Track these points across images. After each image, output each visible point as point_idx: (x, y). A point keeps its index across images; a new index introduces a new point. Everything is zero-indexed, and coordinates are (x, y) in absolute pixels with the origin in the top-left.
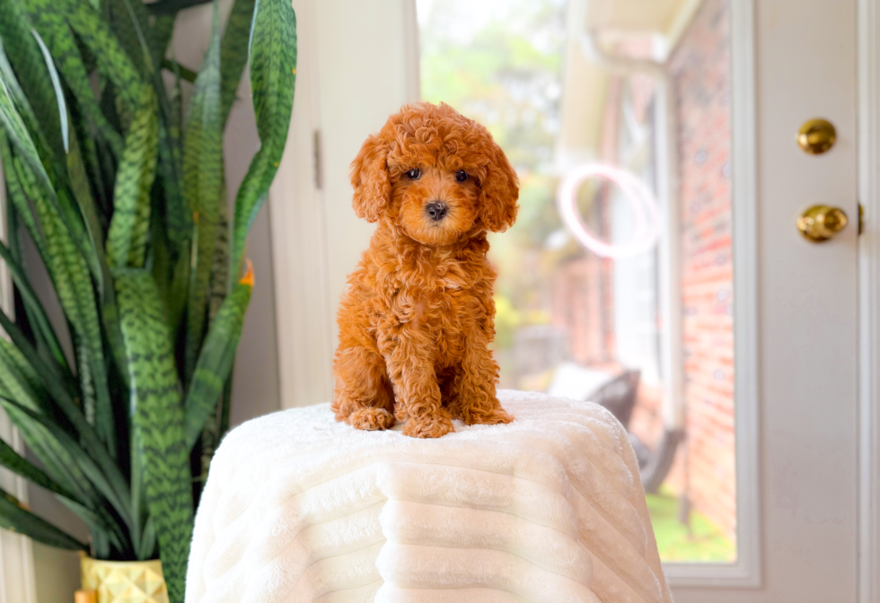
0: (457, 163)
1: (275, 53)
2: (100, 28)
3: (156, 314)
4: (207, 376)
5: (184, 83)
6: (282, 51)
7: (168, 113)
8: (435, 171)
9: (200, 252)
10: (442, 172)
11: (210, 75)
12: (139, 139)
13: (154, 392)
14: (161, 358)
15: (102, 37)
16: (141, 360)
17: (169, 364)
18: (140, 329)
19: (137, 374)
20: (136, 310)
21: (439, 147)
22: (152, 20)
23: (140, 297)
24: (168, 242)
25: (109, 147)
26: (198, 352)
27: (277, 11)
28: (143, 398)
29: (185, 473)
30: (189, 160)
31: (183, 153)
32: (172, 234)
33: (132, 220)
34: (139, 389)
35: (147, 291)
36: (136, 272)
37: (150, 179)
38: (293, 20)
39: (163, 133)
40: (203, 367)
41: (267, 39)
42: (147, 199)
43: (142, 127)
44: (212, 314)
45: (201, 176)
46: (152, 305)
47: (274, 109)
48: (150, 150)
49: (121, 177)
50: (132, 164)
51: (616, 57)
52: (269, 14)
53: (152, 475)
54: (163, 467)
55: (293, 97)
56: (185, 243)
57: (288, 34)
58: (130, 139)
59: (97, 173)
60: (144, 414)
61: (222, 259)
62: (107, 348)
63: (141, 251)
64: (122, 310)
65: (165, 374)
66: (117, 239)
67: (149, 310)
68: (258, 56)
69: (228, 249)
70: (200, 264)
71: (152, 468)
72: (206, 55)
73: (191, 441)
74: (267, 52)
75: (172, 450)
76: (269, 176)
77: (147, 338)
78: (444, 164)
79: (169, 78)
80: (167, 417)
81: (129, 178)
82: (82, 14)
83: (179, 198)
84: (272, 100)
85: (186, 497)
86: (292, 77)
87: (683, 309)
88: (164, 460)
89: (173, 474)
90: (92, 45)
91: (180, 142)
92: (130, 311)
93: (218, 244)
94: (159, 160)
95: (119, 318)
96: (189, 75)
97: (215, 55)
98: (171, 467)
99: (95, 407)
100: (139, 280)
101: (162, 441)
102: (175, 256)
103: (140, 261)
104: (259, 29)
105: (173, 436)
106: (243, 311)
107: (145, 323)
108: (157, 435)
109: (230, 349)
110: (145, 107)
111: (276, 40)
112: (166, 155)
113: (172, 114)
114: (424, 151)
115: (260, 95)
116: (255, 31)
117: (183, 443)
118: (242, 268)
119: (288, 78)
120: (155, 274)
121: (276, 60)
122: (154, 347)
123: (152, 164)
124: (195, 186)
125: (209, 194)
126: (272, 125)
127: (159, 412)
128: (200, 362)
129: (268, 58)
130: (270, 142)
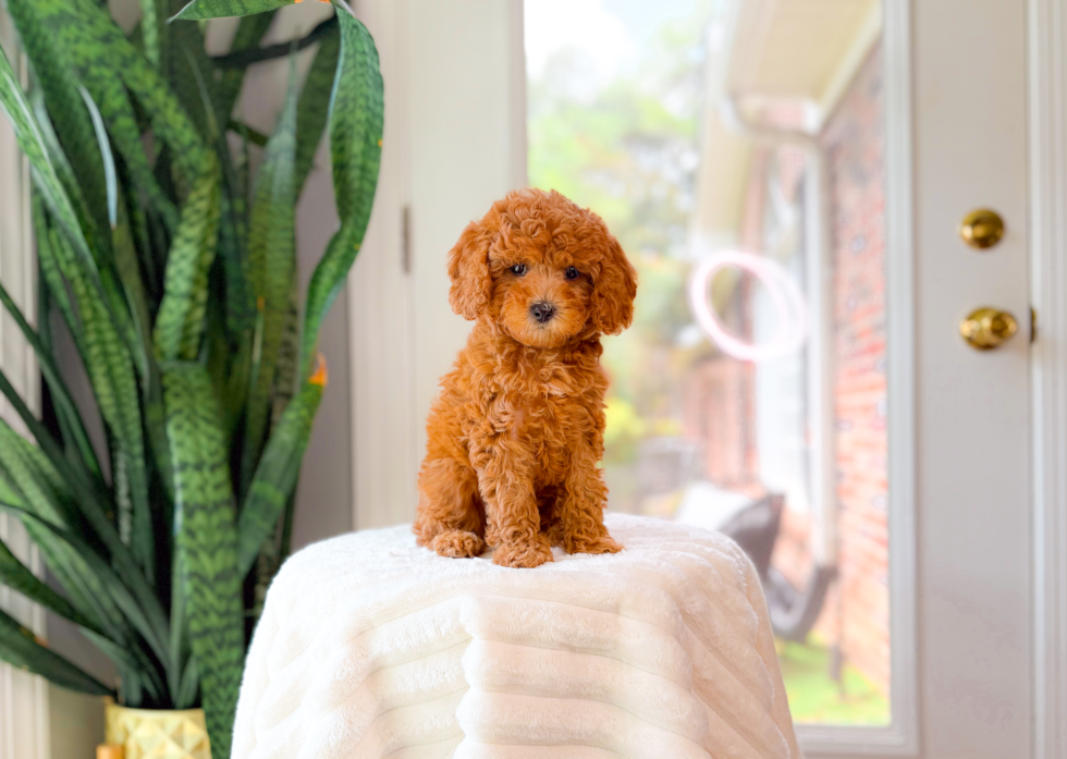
0: (566, 260)
1: (359, 122)
2: (158, 85)
3: (210, 416)
4: (267, 489)
5: (253, 149)
6: (367, 120)
7: (233, 183)
8: (542, 267)
9: (265, 344)
10: (550, 269)
11: (283, 141)
12: (197, 211)
13: (203, 507)
14: (213, 468)
15: (160, 95)
16: (190, 471)
17: (222, 475)
18: (189, 433)
19: (184, 486)
20: (187, 411)
21: (546, 243)
22: (218, 75)
23: (192, 395)
24: (227, 332)
25: (161, 219)
26: (257, 461)
27: (362, 75)
28: (189, 513)
29: (237, 605)
30: (255, 238)
31: (248, 230)
32: (232, 322)
33: (185, 305)
34: (185, 505)
35: (201, 389)
36: (187, 366)
37: (209, 258)
38: (380, 86)
39: (226, 206)
40: (263, 479)
41: (351, 105)
42: (204, 280)
43: (201, 199)
44: (276, 417)
45: (269, 257)
46: (205, 405)
47: (356, 185)
48: (210, 225)
49: (174, 255)
50: (188, 241)
51: (761, 126)
52: (354, 78)
53: (196, 605)
54: (210, 597)
55: (378, 171)
56: (247, 334)
57: (375, 102)
58: (187, 212)
59: (147, 248)
60: (191, 533)
61: (289, 353)
62: (149, 454)
63: (194, 341)
64: (170, 410)
65: (217, 487)
66: (167, 327)
67: (201, 411)
68: (340, 125)
69: (298, 341)
70: (264, 358)
71: (197, 598)
72: (278, 117)
73: (244, 567)
74: (350, 119)
75: (222, 577)
76: (348, 259)
77: (198, 444)
78: (552, 260)
79: (235, 141)
80: (218, 537)
81: (184, 257)
82: (138, 69)
83: (241, 281)
84: (354, 174)
85: (236, 634)
86: (378, 149)
87: (836, 421)
88: (212, 588)
89: (222, 606)
90: (148, 104)
91: (245, 217)
92: (179, 412)
93: (286, 335)
94: (221, 236)
95: (165, 420)
96: (259, 139)
97: (290, 118)
98: (220, 597)
99: (132, 523)
100: (191, 375)
101: (210, 566)
102: (234, 348)
103: (192, 353)
104: (342, 94)
105: (223, 560)
106: (312, 414)
107: (196, 426)
108: (204, 558)
109: (295, 459)
110: (206, 175)
111: (360, 107)
112: (228, 231)
113: (238, 185)
114: (531, 246)
115: (341, 168)
116: (337, 97)
117: (235, 568)
118: (313, 364)
119: (373, 150)
120: (210, 368)
121: (361, 129)
122: (205, 454)
123: (212, 241)
124: (262, 268)
125: (277, 278)
126: (353, 201)
127: (208, 531)
128: (259, 473)
129: (351, 127)
130: (351, 221)
